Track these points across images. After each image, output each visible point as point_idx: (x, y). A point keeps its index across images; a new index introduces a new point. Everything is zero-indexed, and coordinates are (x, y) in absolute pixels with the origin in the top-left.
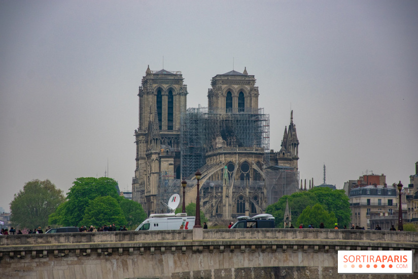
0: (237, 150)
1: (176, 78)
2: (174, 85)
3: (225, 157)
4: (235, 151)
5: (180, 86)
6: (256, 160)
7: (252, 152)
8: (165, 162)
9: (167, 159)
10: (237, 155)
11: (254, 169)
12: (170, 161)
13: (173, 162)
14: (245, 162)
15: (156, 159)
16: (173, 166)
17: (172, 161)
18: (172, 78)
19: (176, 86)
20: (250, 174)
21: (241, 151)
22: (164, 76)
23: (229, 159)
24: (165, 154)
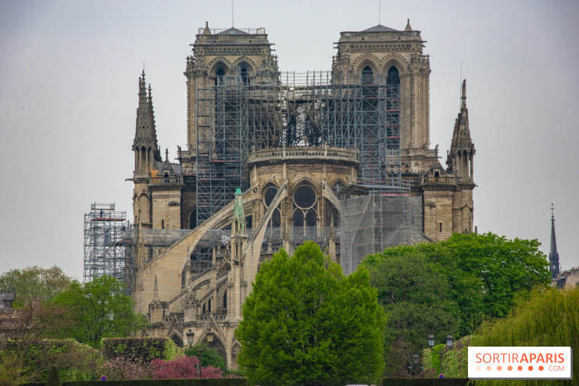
0: (284, 153)
1: (254, 41)
2: (249, 57)
3: (259, 174)
4: (280, 157)
5: (262, 59)
6: (334, 177)
7: (321, 157)
8: (160, 200)
9: (166, 193)
10: (285, 166)
11: (327, 200)
12: (173, 196)
13: (178, 200)
14: (305, 182)
15: (143, 194)
16: (178, 209)
17: (176, 196)
18: (246, 42)
19: (255, 60)
20: (318, 212)
21: (292, 157)
22: (228, 39)
23: (267, 178)
24: (161, 182)
